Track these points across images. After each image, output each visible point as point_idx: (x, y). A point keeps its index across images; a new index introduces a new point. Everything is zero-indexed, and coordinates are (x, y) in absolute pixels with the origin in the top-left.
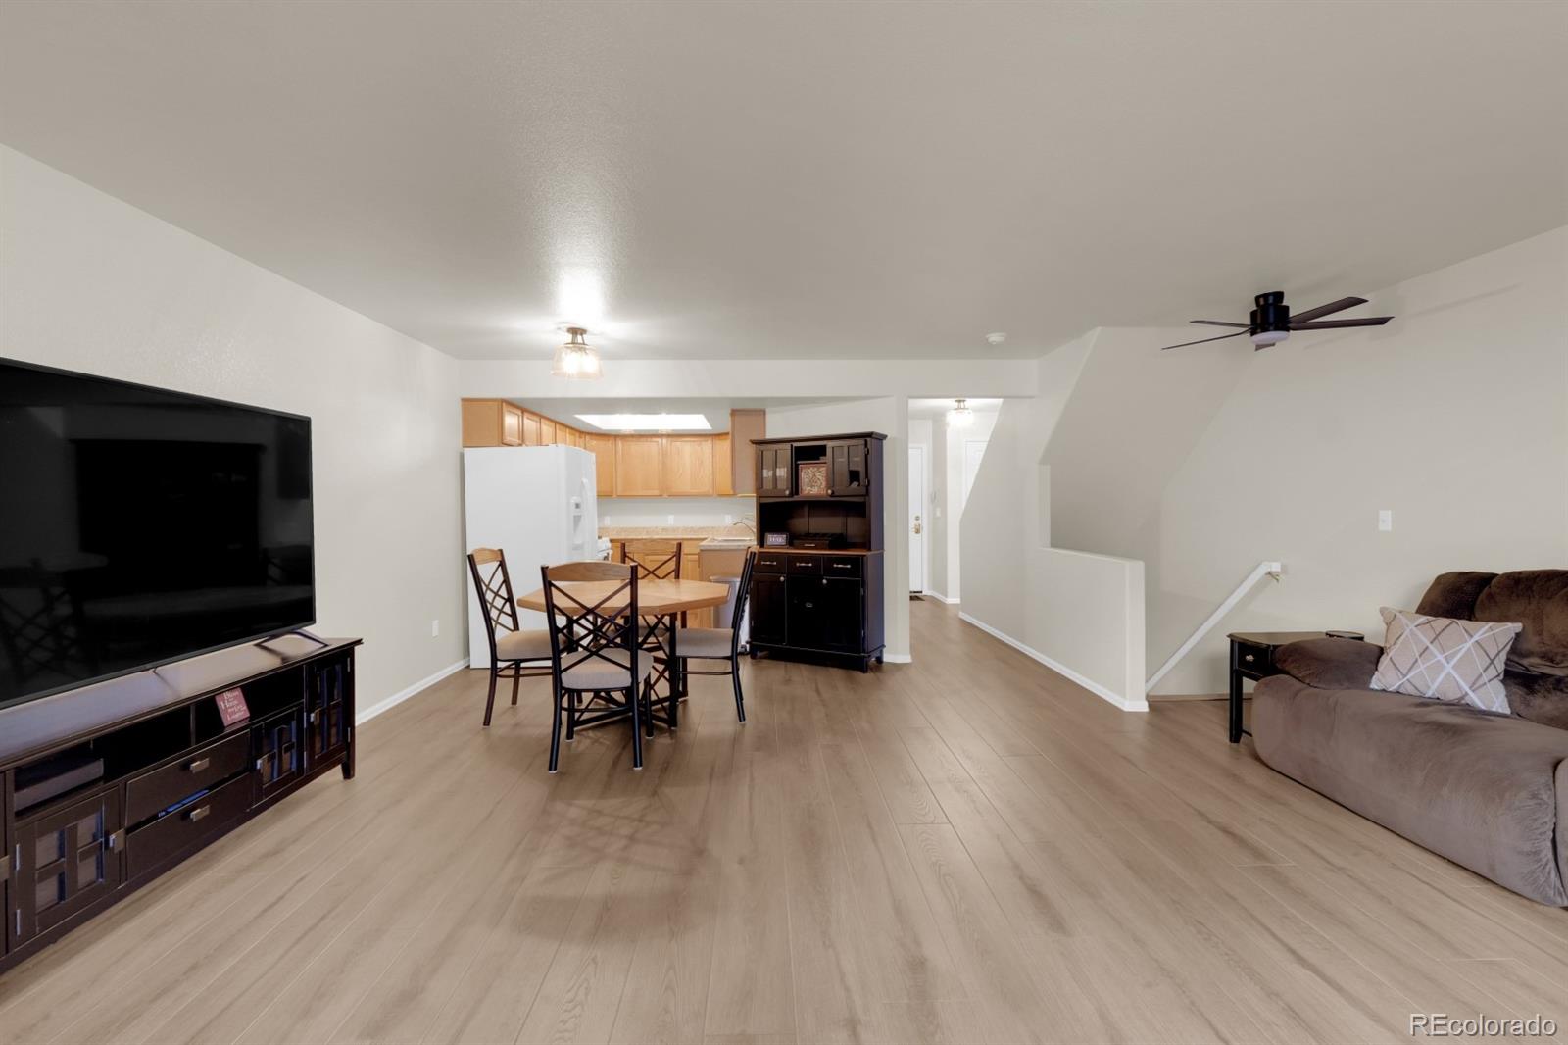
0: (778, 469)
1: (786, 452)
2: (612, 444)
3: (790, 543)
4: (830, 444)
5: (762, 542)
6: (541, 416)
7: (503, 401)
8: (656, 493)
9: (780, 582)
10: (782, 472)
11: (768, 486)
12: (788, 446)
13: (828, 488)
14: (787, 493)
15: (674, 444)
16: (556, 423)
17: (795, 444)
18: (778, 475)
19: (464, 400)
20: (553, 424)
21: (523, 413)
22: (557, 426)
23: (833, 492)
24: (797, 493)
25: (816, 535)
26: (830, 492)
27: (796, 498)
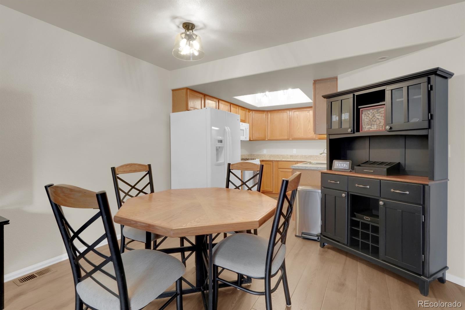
0: (343, 115)
1: (349, 101)
2: (266, 115)
3: (352, 168)
4: (388, 89)
5: (330, 166)
6: (219, 100)
7: (187, 89)
8: (286, 138)
9: (342, 197)
10: (347, 116)
11: (335, 126)
12: (351, 95)
13: (386, 124)
14: (350, 130)
15: (295, 113)
16: (231, 104)
17: (357, 94)
18: (343, 118)
19: (173, 90)
20: (229, 104)
21: (204, 96)
22: (232, 105)
23: (391, 128)
24: (358, 130)
25: (374, 163)
26: (388, 127)
27: (357, 134)
